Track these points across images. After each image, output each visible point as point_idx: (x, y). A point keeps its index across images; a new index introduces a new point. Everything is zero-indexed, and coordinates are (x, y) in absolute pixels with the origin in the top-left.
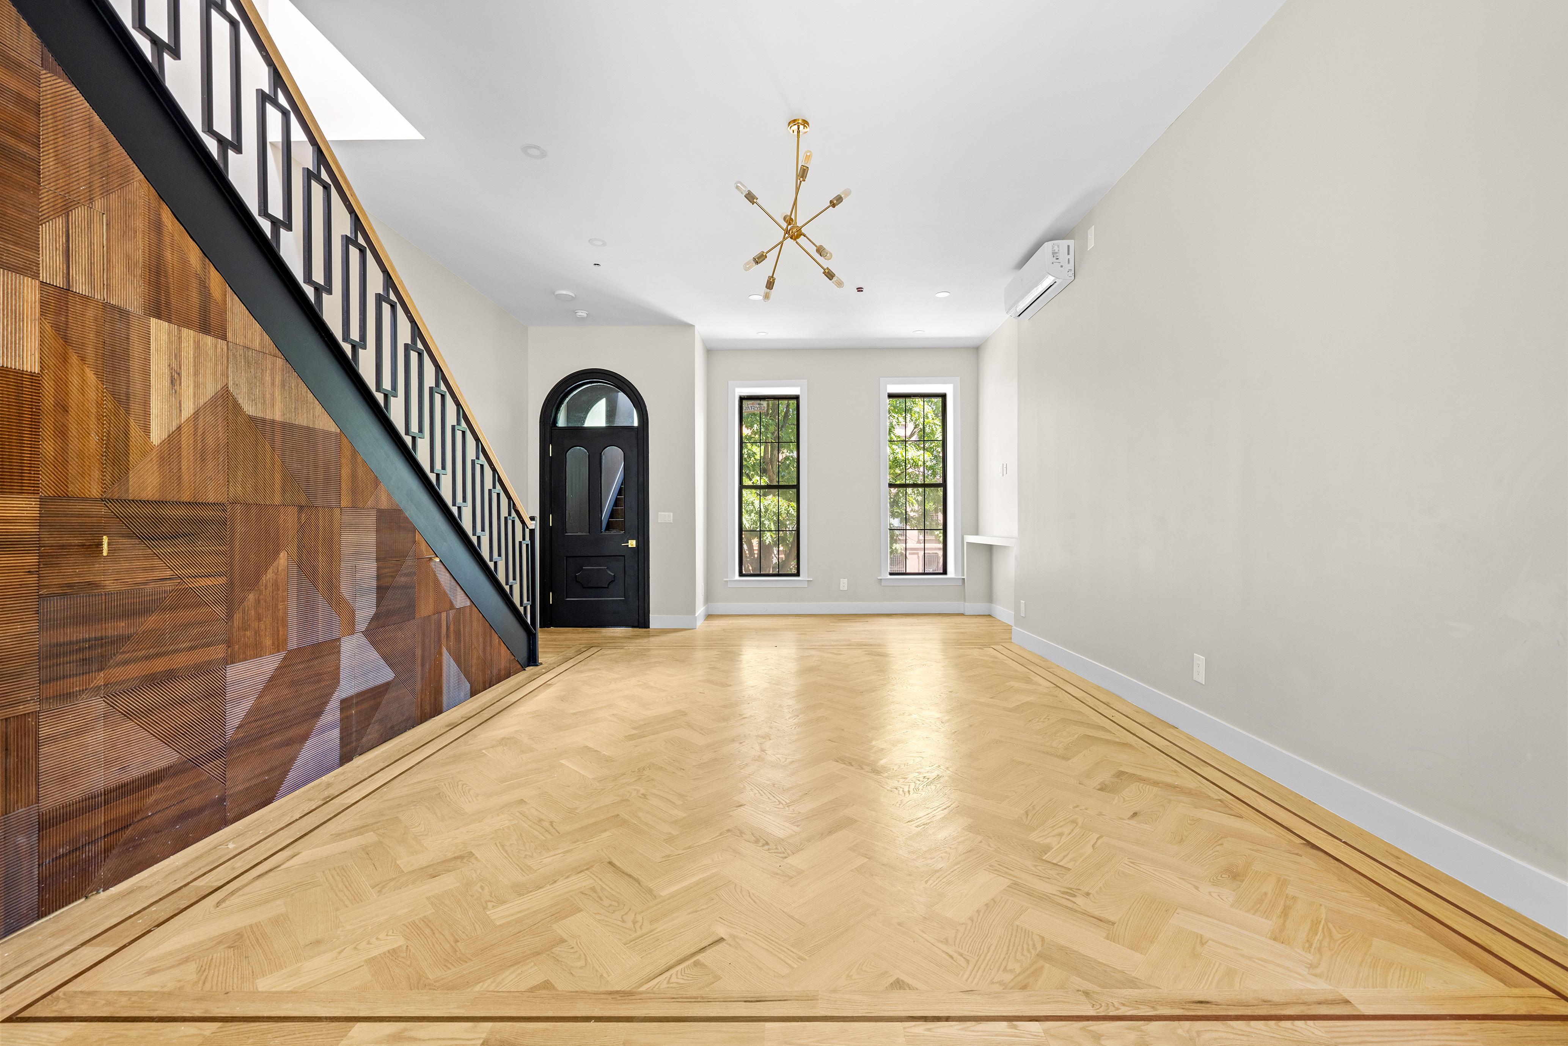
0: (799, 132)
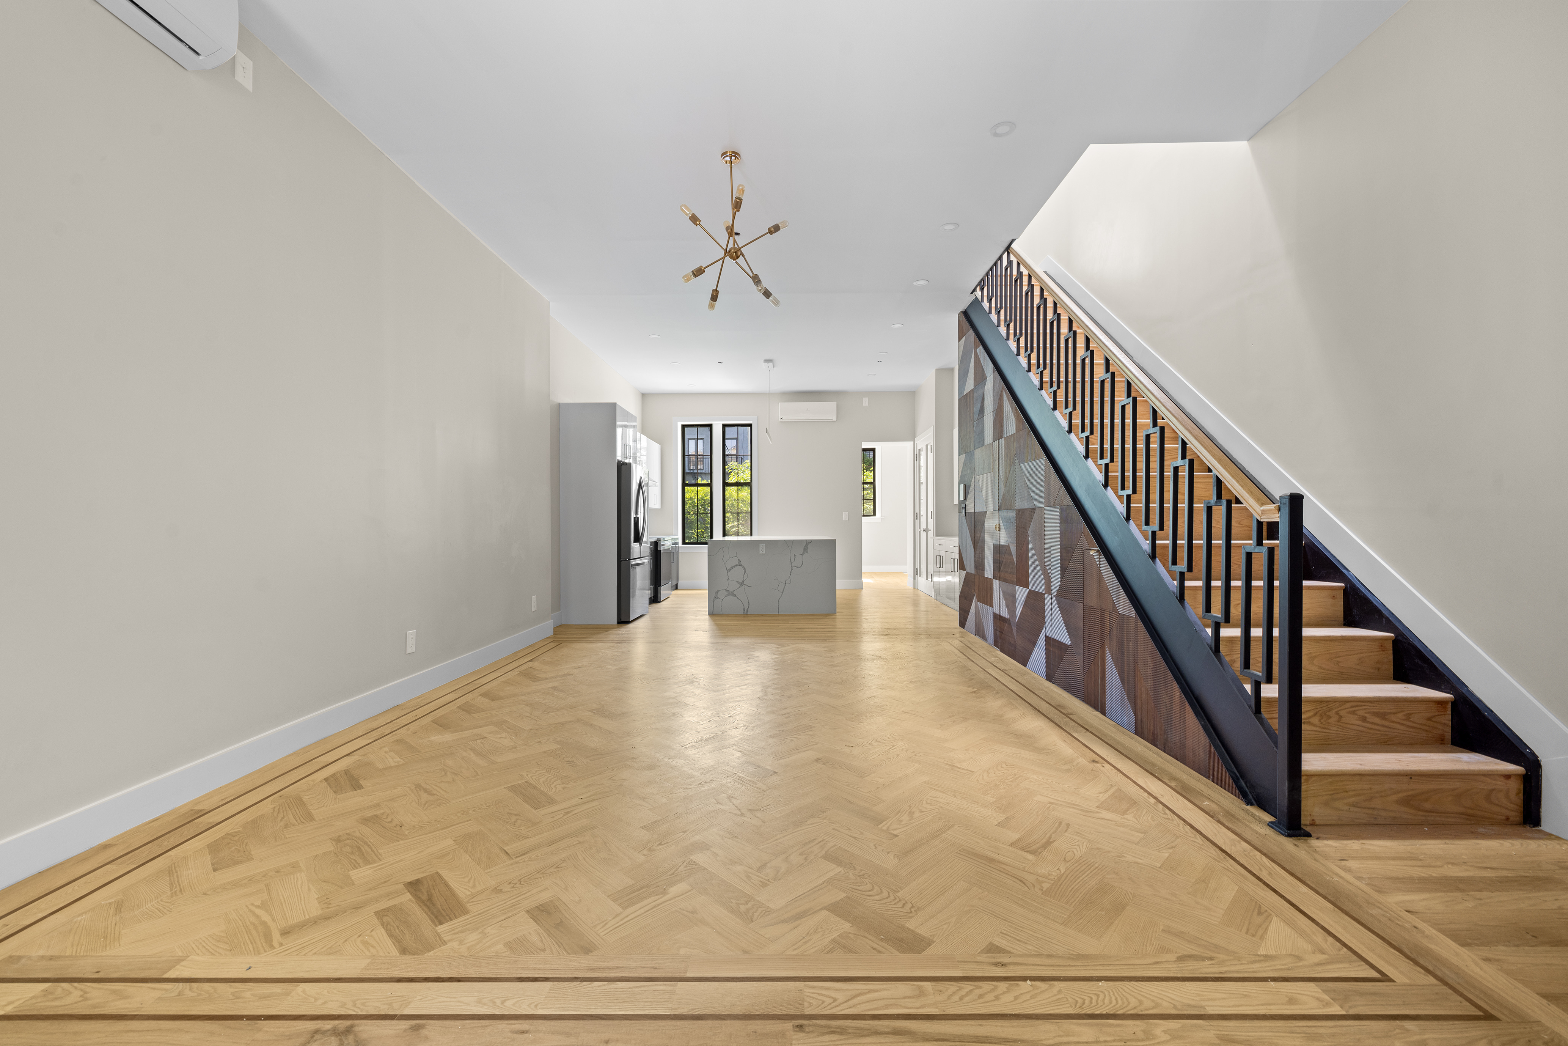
0: (731, 162)
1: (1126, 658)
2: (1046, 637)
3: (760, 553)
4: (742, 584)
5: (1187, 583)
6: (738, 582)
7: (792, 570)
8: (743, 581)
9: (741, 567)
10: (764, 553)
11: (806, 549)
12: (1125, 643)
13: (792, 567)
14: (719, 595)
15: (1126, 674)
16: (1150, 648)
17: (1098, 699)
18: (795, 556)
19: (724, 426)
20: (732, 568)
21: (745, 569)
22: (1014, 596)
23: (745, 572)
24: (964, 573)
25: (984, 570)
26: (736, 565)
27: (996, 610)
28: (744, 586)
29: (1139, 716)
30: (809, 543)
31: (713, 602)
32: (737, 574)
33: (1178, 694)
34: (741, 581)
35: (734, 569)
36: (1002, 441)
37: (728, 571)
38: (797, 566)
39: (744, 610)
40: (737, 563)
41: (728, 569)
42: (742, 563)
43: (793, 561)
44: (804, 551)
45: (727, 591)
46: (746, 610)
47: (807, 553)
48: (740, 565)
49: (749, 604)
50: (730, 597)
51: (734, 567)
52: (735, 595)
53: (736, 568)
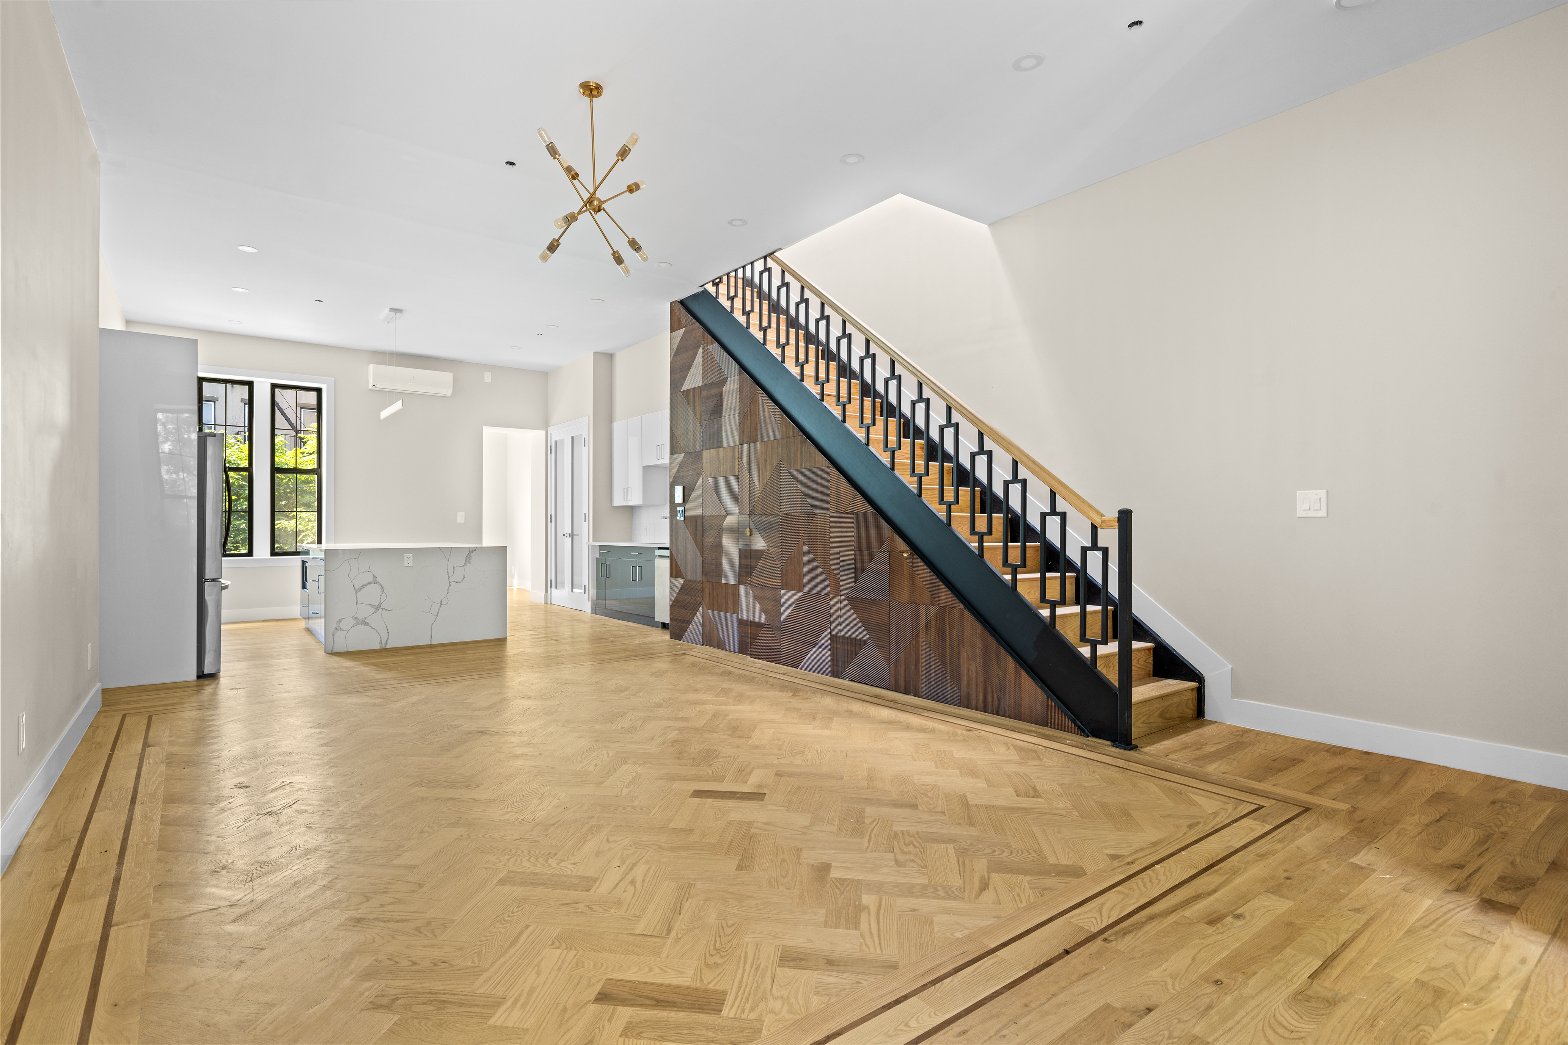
1: (948, 644)
2: (832, 636)
3: (406, 565)
4: (378, 608)
5: (1019, 576)
6: (372, 606)
7: (450, 586)
8: (381, 604)
9: (376, 585)
10: (411, 565)
11: (468, 559)
12: (948, 631)
13: (450, 582)
14: (342, 625)
15: (948, 658)
16: (979, 632)
17: (910, 684)
18: (454, 568)
19: (274, 387)
20: (363, 587)
21: (382, 587)
22: (777, 601)
23: (383, 591)
24: (680, 582)
25: (722, 576)
26: (370, 583)
27: (744, 615)
28: (381, 610)
29: (965, 690)
30: (473, 551)
31: (333, 635)
32: (372, 594)
33: (1013, 665)
34: (377, 604)
35: (366, 588)
36: (757, 446)
37: (357, 591)
38: (457, 581)
39: (381, 642)
40: (371, 579)
41: (356, 588)
42: (378, 580)
43: (450, 574)
44: (466, 561)
45: (356, 618)
46: (383, 643)
47: (471, 563)
48: (376, 582)
49: (388, 635)
50: (360, 626)
51: (366, 585)
52: (368, 624)
53: (369, 586)
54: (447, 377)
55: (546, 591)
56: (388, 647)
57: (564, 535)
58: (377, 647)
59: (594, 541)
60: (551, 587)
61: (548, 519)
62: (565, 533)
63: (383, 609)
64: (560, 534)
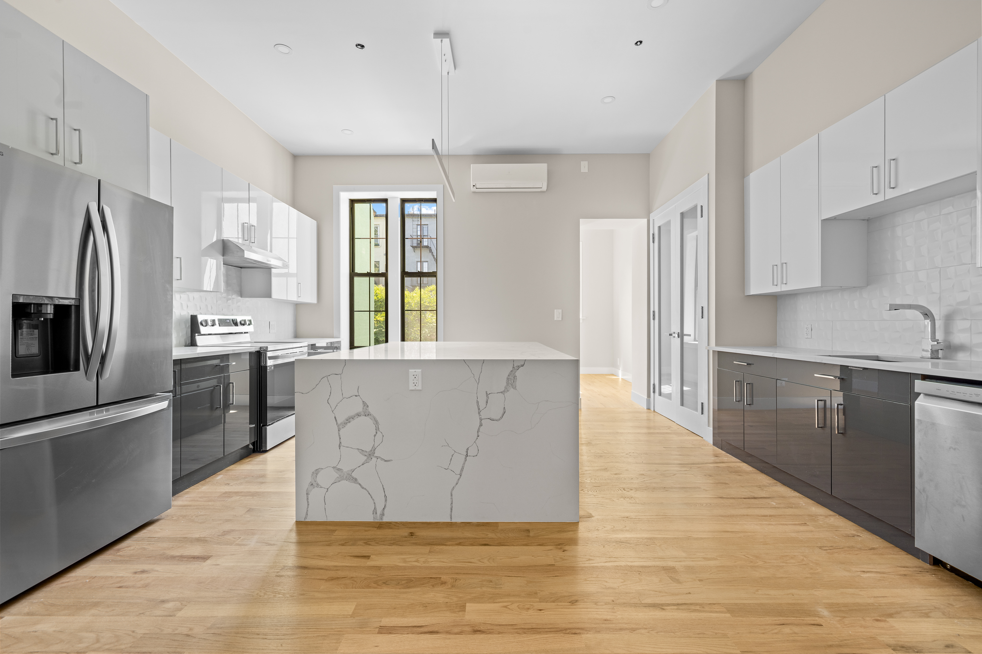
3: (412, 387)
4: (370, 455)
6: (362, 451)
7: (481, 425)
8: (374, 449)
9: (367, 418)
10: (419, 387)
11: (511, 380)
13: (481, 420)
14: (320, 479)
18: (487, 394)
20: (349, 420)
21: (376, 422)
23: (377, 429)
26: (358, 415)
28: (374, 459)
30: (519, 367)
31: (307, 494)
32: (360, 434)
34: (368, 449)
35: (353, 422)
37: (340, 426)
38: (493, 417)
39: (375, 511)
40: (359, 408)
41: (339, 422)
42: (371, 410)
43: (482, 405)
44: (508, 384)
45: (339, 469)
46: (379, 512)
47: (515, 388)
48: (368, 415)
49: (386, 501)
50: (344, 483)
51: (353, 418)
52: (356, 480)
53: (358, 420)
54: (542, 168)
55: (649, 396)
56: (386, 519)
57: (671, 335)
58: (369, 518)
59: (717, 344)
60: (654, 392)
61: (650, 315)
62: (672, 332)
63: (377, 457)
64: (665, 334)
